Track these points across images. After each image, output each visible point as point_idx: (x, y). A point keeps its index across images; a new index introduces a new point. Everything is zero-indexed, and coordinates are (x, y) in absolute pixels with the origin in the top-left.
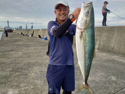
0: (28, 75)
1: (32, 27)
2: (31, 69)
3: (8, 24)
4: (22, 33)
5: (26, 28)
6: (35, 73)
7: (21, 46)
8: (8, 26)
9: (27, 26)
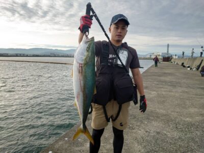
0: (134, 131)
1: (202, 53)
2: (146, 123)
3: (168, 49)
4: (183, 64)
5: (191, 55)
6: (147, 132)
7: (164, 84)
8: (168, 51)
9: (193, 53)
